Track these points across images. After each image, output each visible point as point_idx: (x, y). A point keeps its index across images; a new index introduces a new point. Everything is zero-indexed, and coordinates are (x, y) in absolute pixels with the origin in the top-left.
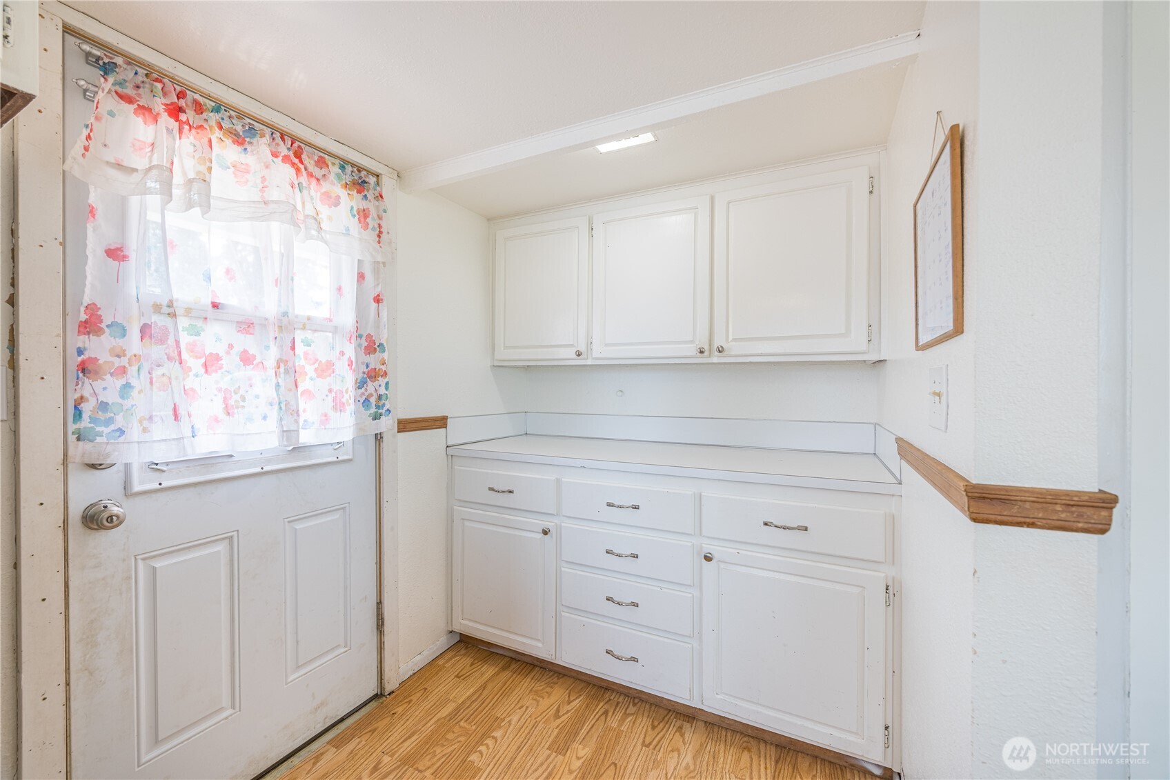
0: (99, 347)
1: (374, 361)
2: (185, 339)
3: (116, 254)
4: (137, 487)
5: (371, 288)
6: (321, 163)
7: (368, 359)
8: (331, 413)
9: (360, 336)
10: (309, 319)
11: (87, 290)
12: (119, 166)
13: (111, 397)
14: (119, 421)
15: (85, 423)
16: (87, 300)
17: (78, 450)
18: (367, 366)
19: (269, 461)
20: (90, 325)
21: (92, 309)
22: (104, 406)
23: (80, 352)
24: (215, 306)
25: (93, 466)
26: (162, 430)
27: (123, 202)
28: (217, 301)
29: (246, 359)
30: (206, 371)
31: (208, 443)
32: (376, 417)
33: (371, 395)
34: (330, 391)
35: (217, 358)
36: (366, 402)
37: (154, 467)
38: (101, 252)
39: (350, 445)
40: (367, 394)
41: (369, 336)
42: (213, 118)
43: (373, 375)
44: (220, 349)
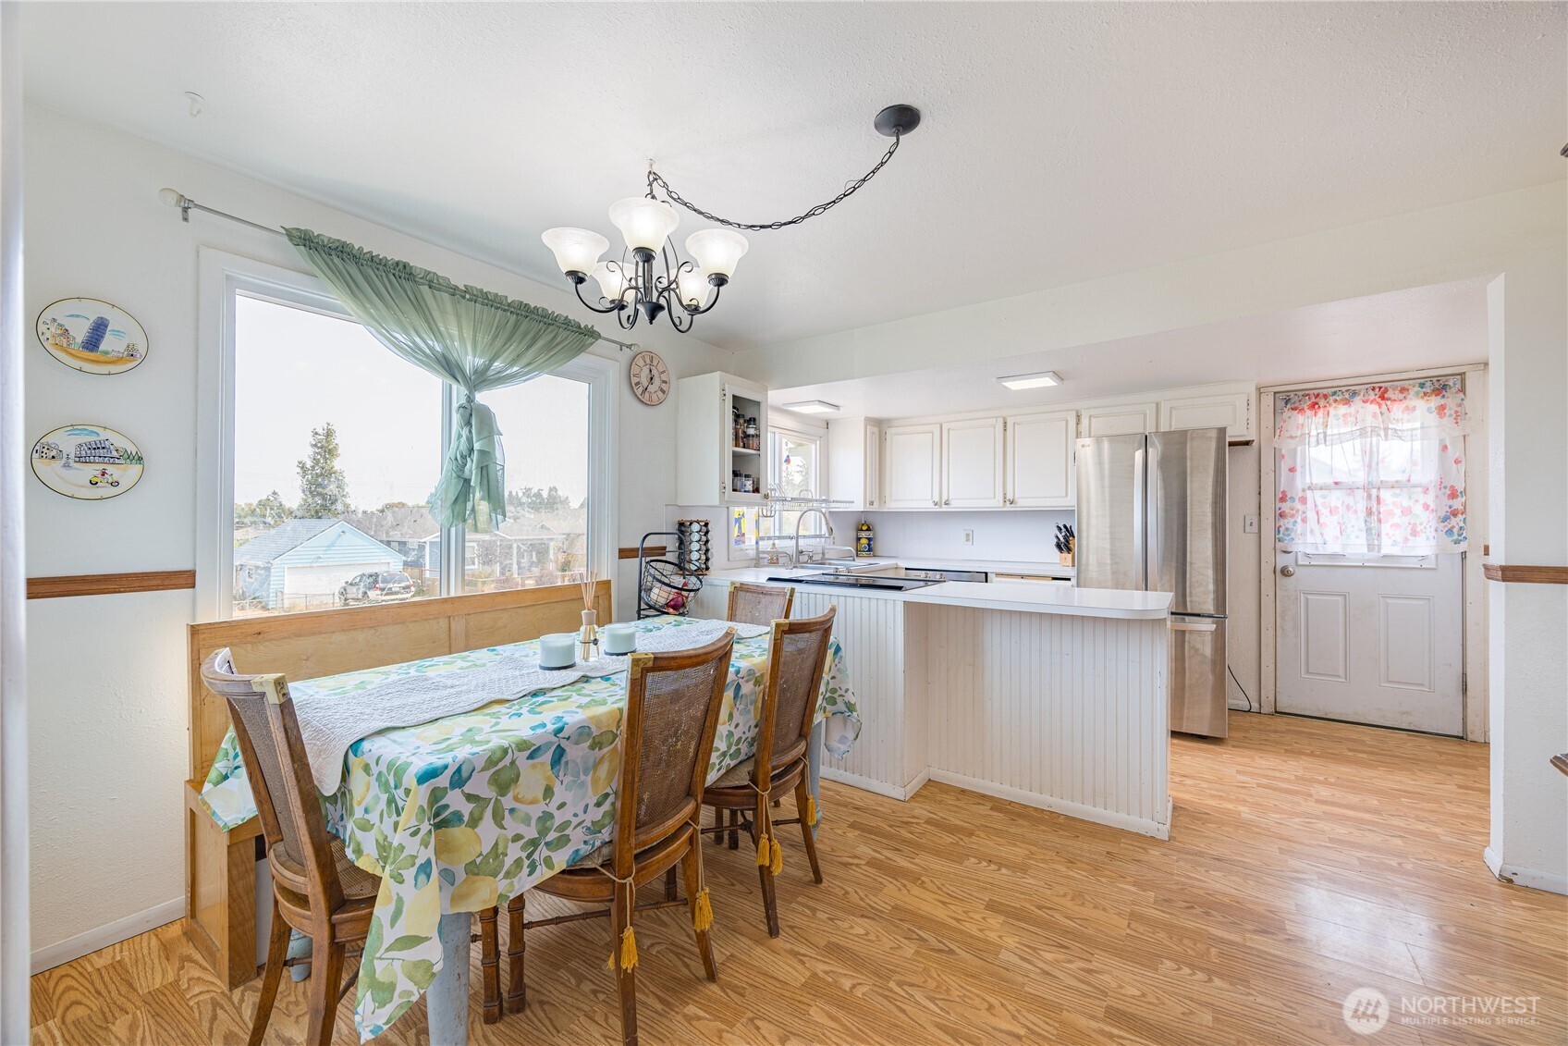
0: (1285, 507)
1: (1457, 504)
2: (1319, 501)
3: (1292, 470)
4: (1300, 563)
5: (1453, 453)
6: (1403, 390)
7: (1451, 502)
8: (1409, 537)
9: (1445, 488)
10: (1397, 482)
11: (1282, 486)
12: (1291, 437)
13: (1290, 526)
14: (1293, 535)
15: (1281, 535)
16: (1282, 490)
17: (1279, 544)
18: (1450, 507)
19: (1369, 561)
20: (1283, 499)
21: (1284, 492)
22: (1287, 529)
23: (1280, 509)
24: (1336, 483)
25: (1285, 552)
26: (1310, 539)
27: (1295, 451)
28: (1335, 480)
29: (1348, 508)
30: (1331, 514)
31: (1334, 548)
32: (1457, 542)
33: (1453, 527)
34: (1410, 524)
35: (1337, 508)
36: (1450, 532)
37: (1307, 555)
38: (1287, 470)
39: (1433, 557)
40: (1449, 526)
41: (1452, 487)
42: (1332, 399)
43: (1455, 513)
44: (1339, 504)
